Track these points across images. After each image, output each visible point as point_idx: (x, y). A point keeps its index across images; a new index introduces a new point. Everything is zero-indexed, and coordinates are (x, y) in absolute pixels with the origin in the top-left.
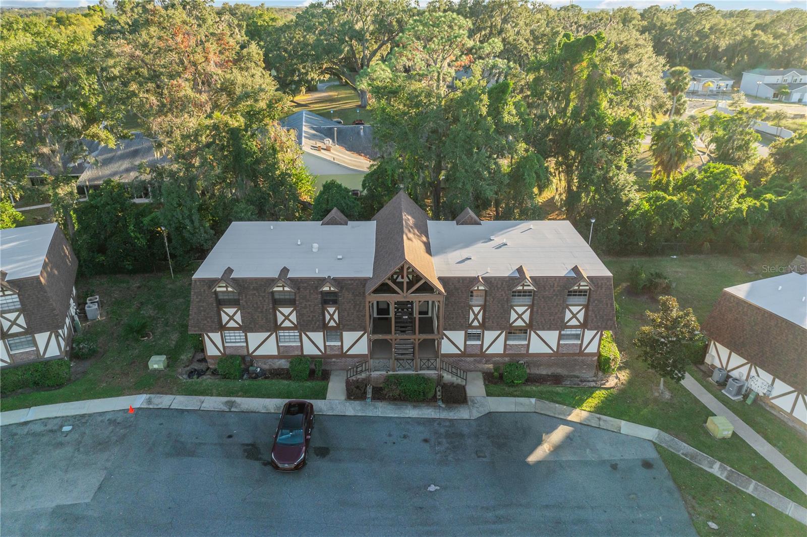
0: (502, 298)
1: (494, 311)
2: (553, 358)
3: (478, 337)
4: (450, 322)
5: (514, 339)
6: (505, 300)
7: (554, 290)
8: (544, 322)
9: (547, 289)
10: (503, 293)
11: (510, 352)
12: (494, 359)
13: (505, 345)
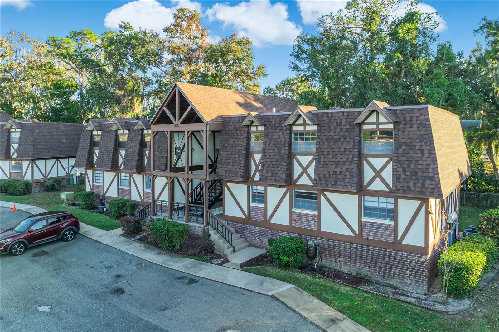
0: (279, 140)
1: (270, 156)
2: (355, 246)
3: (262, 198)
4: (226, 169)
5: (303, 207)
6: (283, 142)
7: (341, 129)
8: (327, 176)
9: (332, 127)
10: (281, 133)
11: (298, 225)
12: (280, 234)
13: (291, 213)
